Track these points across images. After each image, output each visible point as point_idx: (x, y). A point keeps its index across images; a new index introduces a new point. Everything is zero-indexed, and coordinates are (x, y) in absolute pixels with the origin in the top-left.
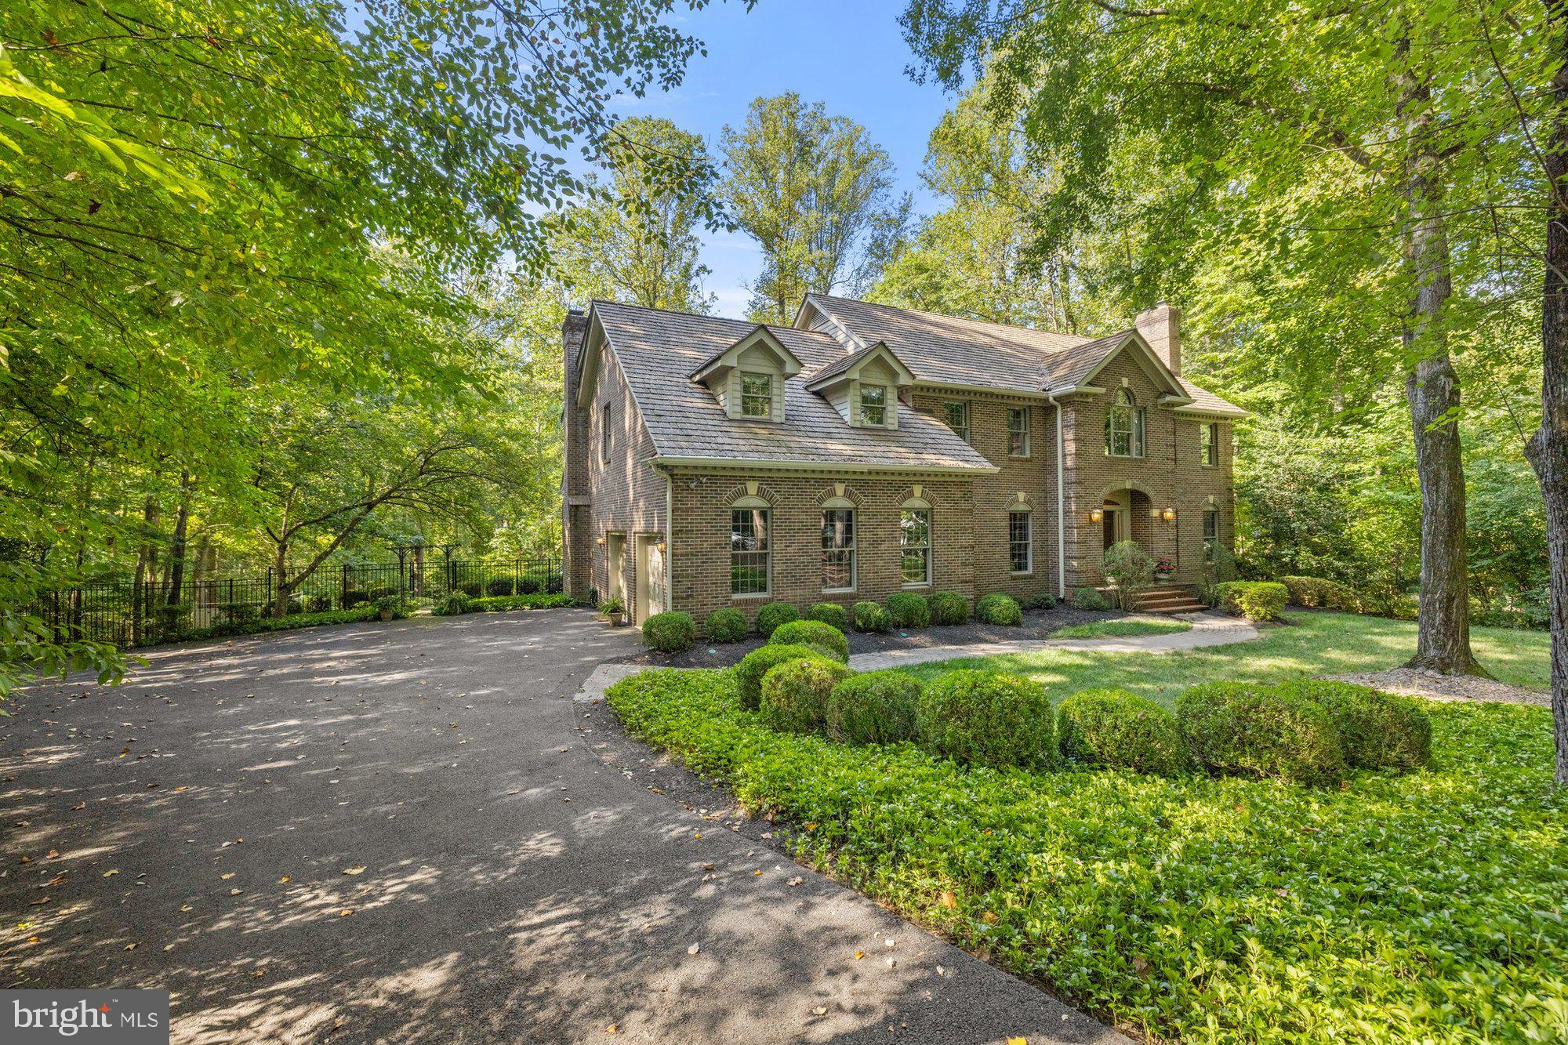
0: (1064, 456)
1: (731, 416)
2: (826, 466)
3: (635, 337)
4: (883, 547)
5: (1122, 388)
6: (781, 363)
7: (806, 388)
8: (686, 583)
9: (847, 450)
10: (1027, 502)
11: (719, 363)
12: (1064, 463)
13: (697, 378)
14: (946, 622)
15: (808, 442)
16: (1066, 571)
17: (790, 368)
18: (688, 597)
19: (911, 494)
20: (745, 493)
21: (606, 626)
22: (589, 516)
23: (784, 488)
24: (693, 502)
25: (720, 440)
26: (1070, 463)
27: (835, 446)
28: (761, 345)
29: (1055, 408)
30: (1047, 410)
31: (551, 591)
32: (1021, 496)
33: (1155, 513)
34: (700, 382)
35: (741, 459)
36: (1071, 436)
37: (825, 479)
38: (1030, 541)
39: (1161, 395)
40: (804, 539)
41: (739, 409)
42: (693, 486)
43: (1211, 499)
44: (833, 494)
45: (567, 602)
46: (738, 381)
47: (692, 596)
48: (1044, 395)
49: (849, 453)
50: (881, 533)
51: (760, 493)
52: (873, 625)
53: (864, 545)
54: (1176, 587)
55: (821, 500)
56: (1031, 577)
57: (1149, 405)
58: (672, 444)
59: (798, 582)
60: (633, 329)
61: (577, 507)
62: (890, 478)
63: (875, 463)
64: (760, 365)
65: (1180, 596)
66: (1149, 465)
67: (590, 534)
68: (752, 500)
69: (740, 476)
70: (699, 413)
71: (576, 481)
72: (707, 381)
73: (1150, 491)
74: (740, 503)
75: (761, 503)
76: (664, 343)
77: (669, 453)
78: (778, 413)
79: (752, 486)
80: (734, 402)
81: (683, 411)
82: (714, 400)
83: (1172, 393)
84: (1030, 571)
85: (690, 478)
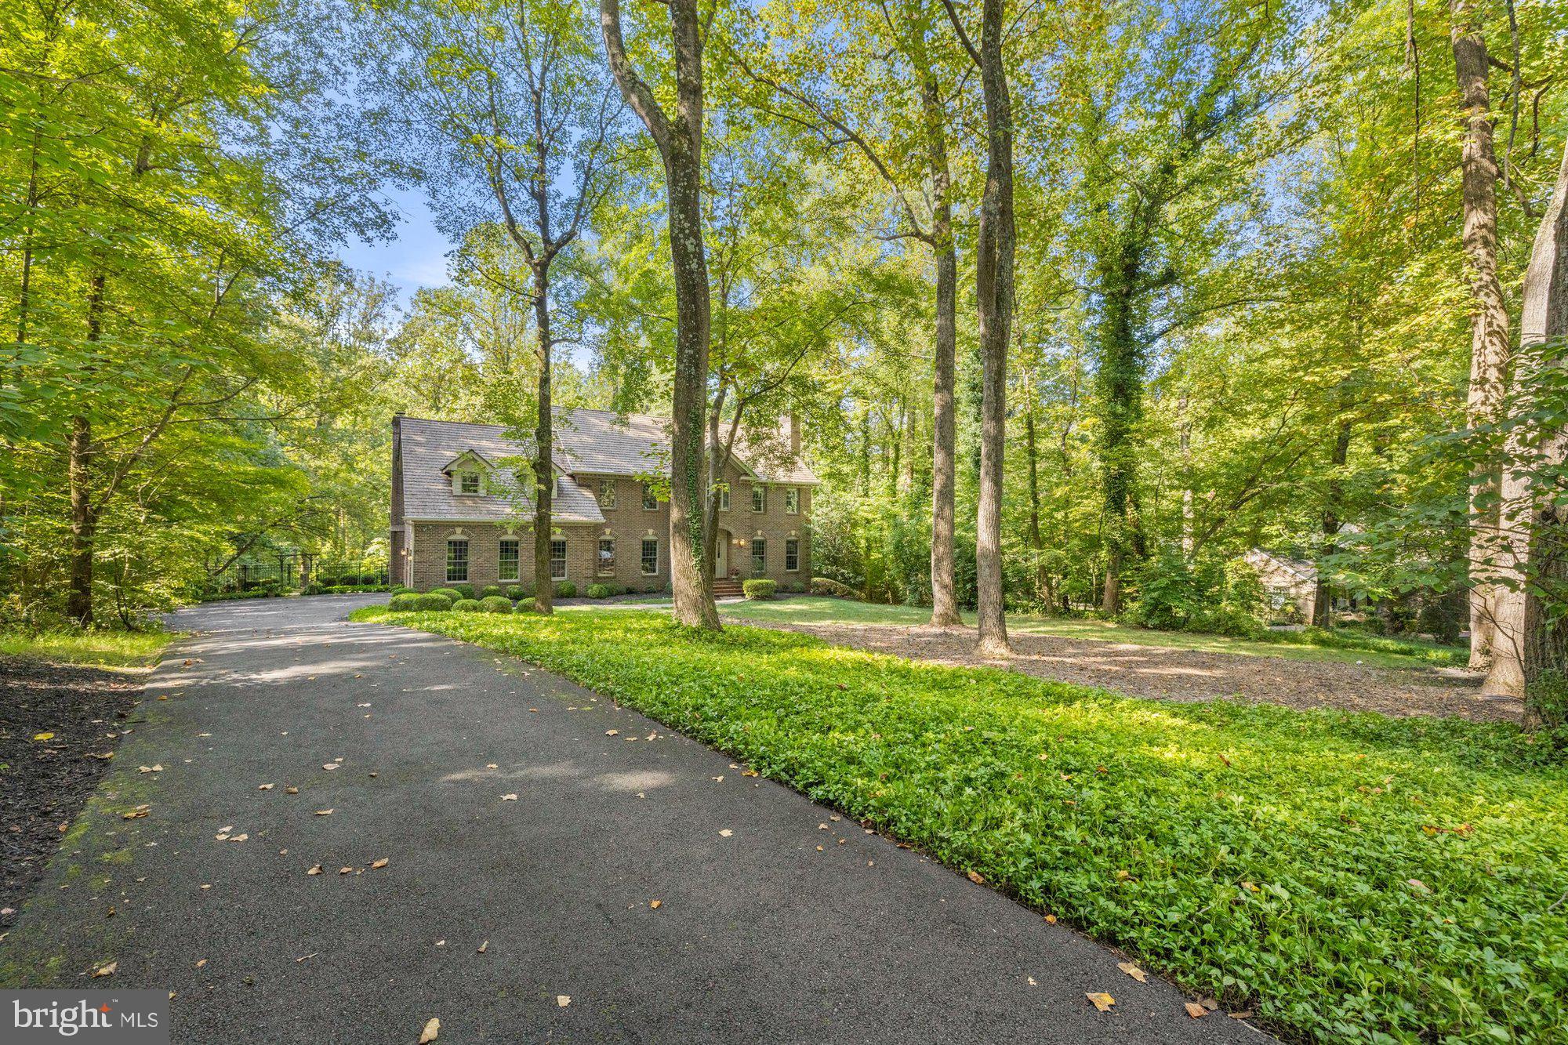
1: (454, 493)
2: (502, 520)
3: (419, 444)
8: (420, 575)
9: (514, 511)
11: (451, 467)
13: (444, 471)
15: (493, 508)
17: (488, 470)
18: (421, 582)
19: (554, 533)
20: (454, 533)
22: (403, 538)
23: (477, 530)
24: (425, 537)
25: (442, 508)
27: (508, 510)
28: (471, 458)
32: (651, 531)
33: (735, 541)
34: (445, 473)
35: (449, 517)
37: (502, 526)
38: (657, 556)
39: (740, 475)
40: (489, 555)
41: (460, 490)
42: (424, 530)
43: (793, 532)
44: (506, 533)
46: (461, 475)
47: (423, 581)
49: (515, 513)
51: (463, 533)
53: (524, 558)
55: (499, 536)
56: (656, 577)
58: (414, 510)
59: (483, 576)
61: (395, 532)
63: (527, 518)
64: (472, 468)
66: (731, 515)
67: (402, 547)
68: (458, 536)
69: (451, 526)
70: (436, 494)
71: (397, 517)
72: (448, 473)
73: (732, 531)
74: (452, 538)
75: (464, 538)
76: (437, 447)
77: (411, 515)
78: (482, 492)
79: (459, 530)
80: (457, 488)
81: (428, 491)
82: (450, 484)
83: (746, 474)
84: (657, 574)
85: (424, 526)
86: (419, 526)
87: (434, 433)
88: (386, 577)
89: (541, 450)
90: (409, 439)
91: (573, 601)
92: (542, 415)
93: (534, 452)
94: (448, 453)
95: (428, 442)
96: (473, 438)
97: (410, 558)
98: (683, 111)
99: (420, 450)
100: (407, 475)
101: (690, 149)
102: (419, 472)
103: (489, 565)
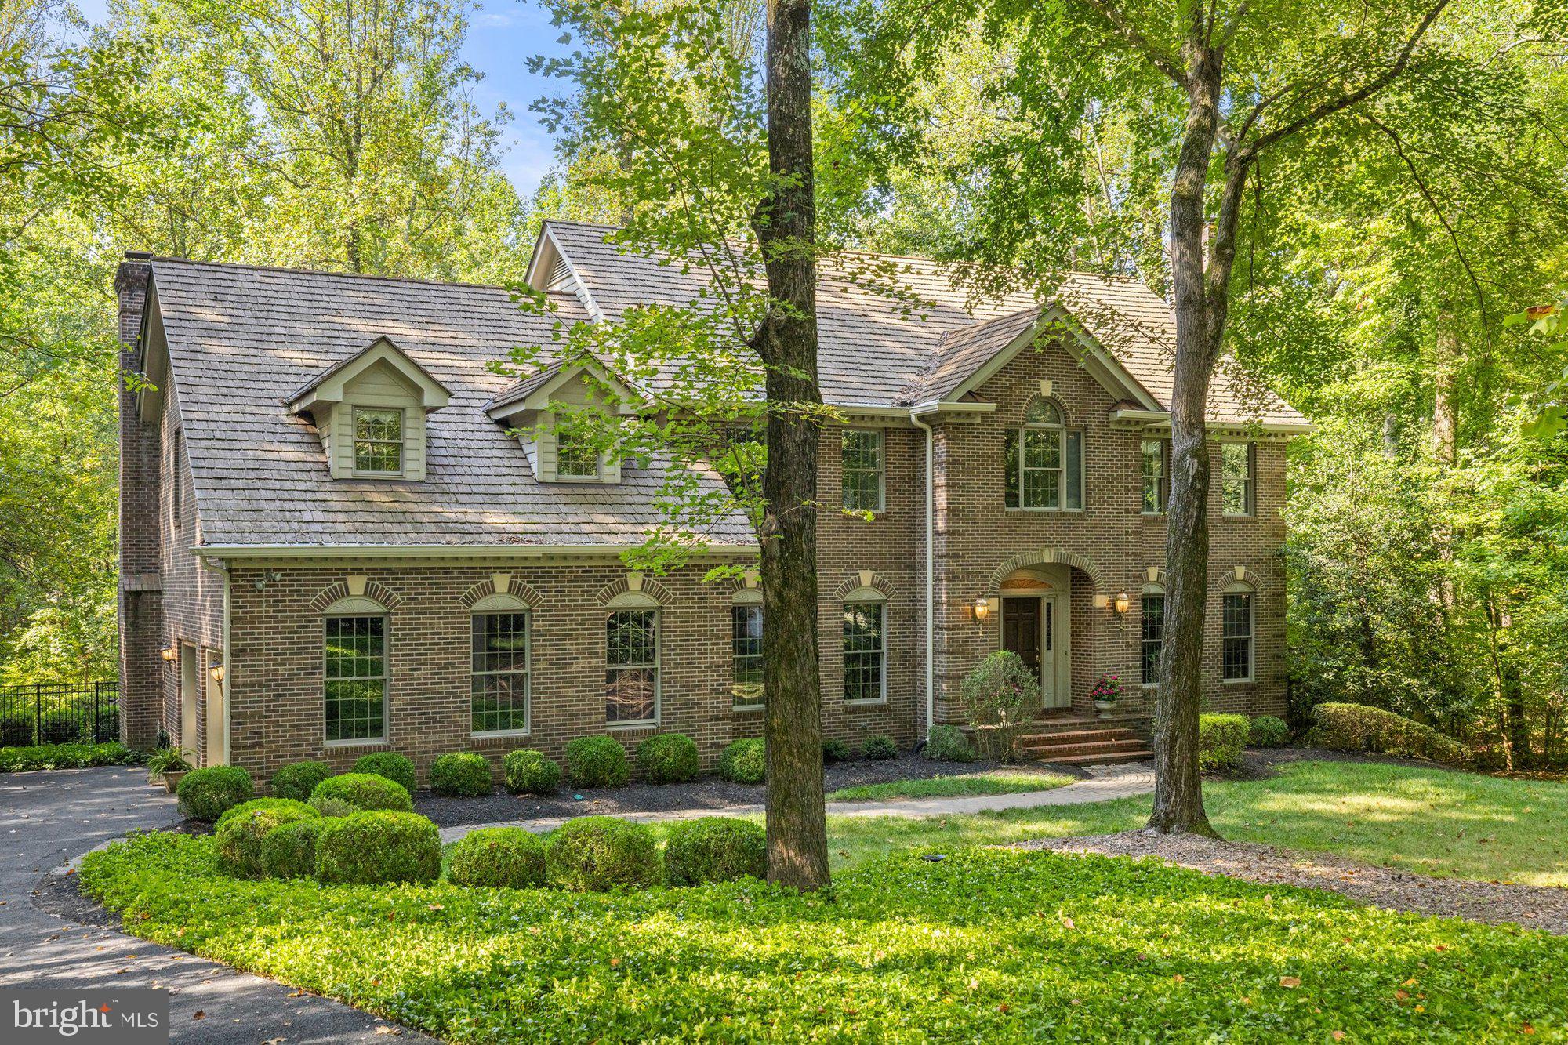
0: (935, 511)
1: (336, 473)
2: (476, 550)
3: (212, 331)
4: (574, 668)
5: (1039, 397)
6: (418, 391)
7: (488, 413)
8: (250, 725)
9: (514, 523)
10: (877, 585)
11: (315, 397)
12: (935, 524)
13: (296, 408)
14: (660, 780)
15: (452, 513)
16: (936, 698)
17: (429, 400)
18: (253, 746)
19: (624, 587)
20: (346, 593)
21: (160, 793)
22: (159, 611)
23: (409, 583)
24: (264, 609)
25: (307, 516)
26: (941, 525)
27: (496, 519)
28: (383, 363)
29: (924, 431)
30: (912, 437)
31: (102, 738)
32: (866, 576)
33: (1101, 601)
34: (302, 414)
35: (332, 546)
36: (942, 481)
37: (478, 570)
38: (884, 648)
39: (1114, 406)
40: (441, 658)
41: (350, 463)
42: (260, 585)
43: (1240, 572)
44: (490, 590)
45: (120, 757)
46: (348, 419)
47: (260, 744)
48: (903, 412)
49: (518, 528)
50: (570, 647)
51: (369, 592)
52: (526, 783)
53: (542, 665)
54: (1124, 723)
55: (470, 600)
56: (883, 708)
57: (1093, 423)
58: (229, 526)
59: (429, 721)
60: (210, 315)
61: (138, 594)
62: (588, 563)
63: (553, 544)
64: (383, 394)
65: (1120, 736)
66: (1088, 522)
67: (160, 642)
68: (356, 601)
69: (337, 569)
70: (285, 471)
72: (311, 416)
73: (1090, 566)
74: (338, 608)
75: (372, 608)
76: (262, 339)
77: (222, 540)
78: (414, 465)
79: (358, 585)
80: (340, 453)
81: (259, 467)
82: (318, 446)
83: (1133, 403)
84: (883, 699)
85: (257, 574)
86: (244, 575)
87: (251, 302)
90: (184, 319)
91: (700, 792)
94: (297, 357)
95: (235, 326)
96: (355, 313)
97: (220, 673)
99: (218, 347)
102: (224, 412)
103: (443, 688)
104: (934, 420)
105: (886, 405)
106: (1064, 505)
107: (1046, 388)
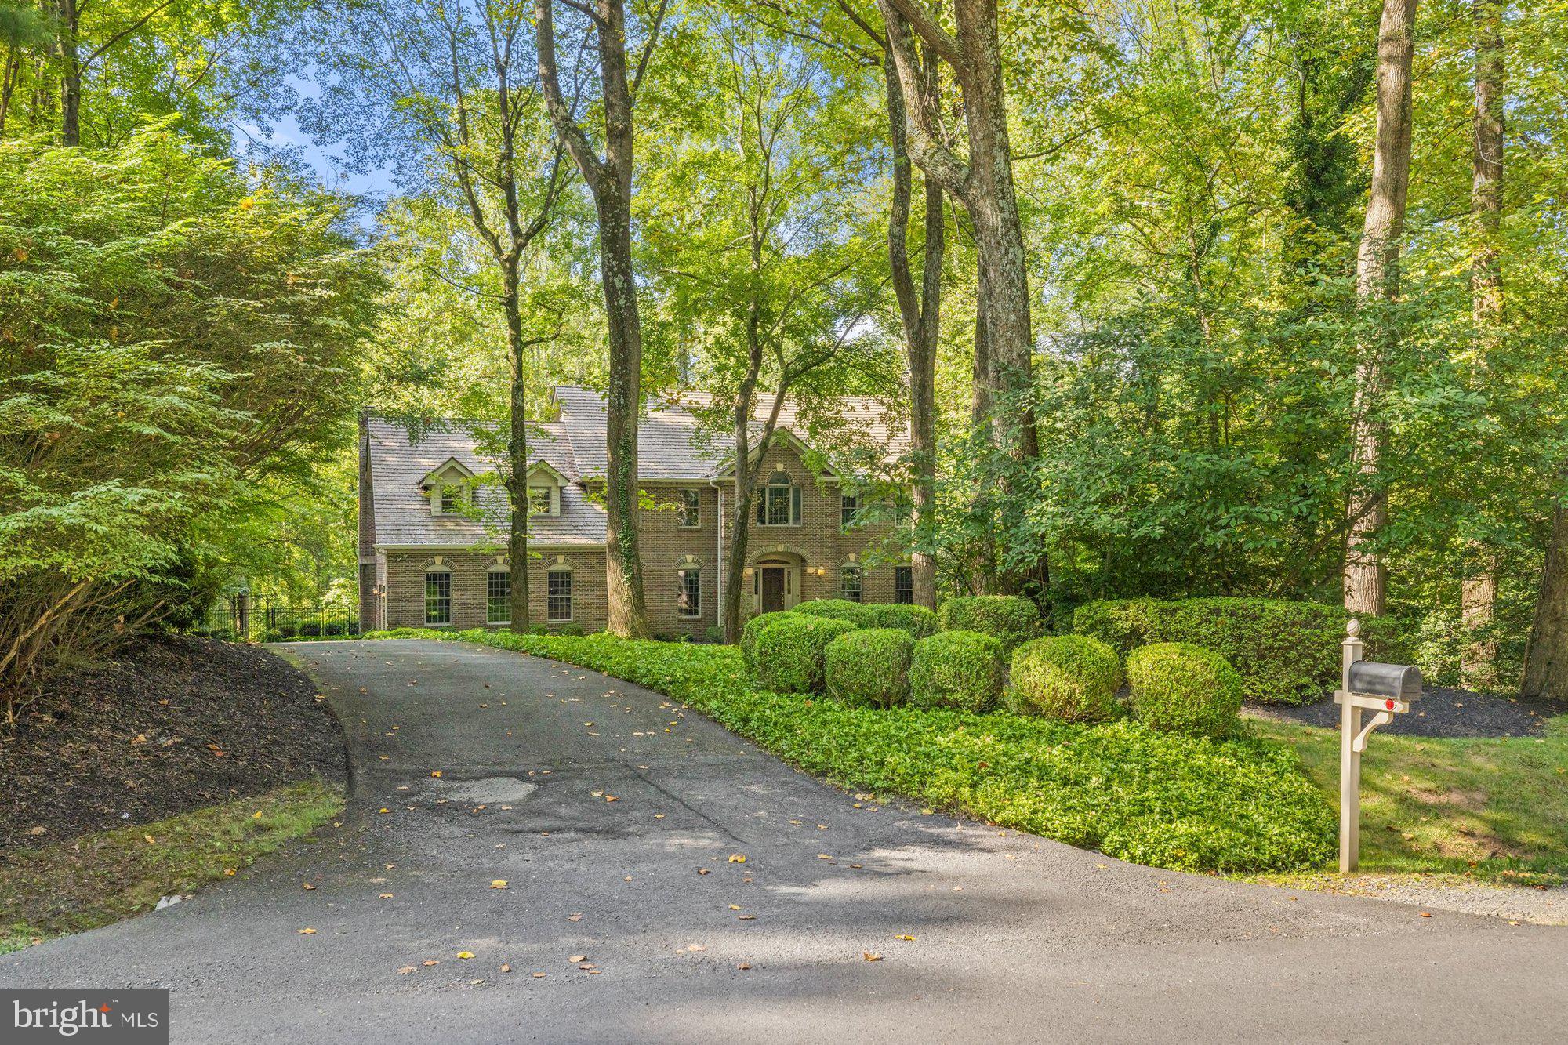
0: (721, 527)
1: (433, 514)
3: (390, 451)
4: (533, 596)
5: (776, 472)
8: (395, 615)
11: (428, 480)
12: (721, 532)
13: (421, 485)
16: (721, 615)
17: (471, 482)
18: (396, 623)
19: (556, 561)
20: (434, 563)
22: (375, 572)
23: (460, 559)
24: (400, 569)
25: (417, 532)
26: (723, 532)
27: (499, 533)
28: (453, 468)
29: (716, 489)
30: (710, 492)
32: (690, 558)
33: (810, 570)
34: (423, 488)
35: (427, 544)
37: (488, 554)
38: (701, 592)
40: (474, 591)
41: (439, 509)
42: (397, 560)
44: (495, 562)
46: (440, 491)
48: (706, 480)
50: (531, 587)
51: (444, 563)
55: (487, 566)
56: (698, 620)
57: (806, 484)
58: (387, 536)
59: (468, 616)
60: (391, 443)
61: (366, 565)
62: (539, 552)
64: (453, 480)
66: (804, 532)
67: (374, 585)
68: (438, 566)
69: (429, 554)
70: (412, 514)
71: (367, 546)
72: (426, 488)
73: (806, 554)
74: (431, 569)
75: (445, 569)
76: (412, 454)
77: (383, 542)
78: (466, 511)
79: (438, 560)
80: (436, 508)
81: (403, 511)
82: (428, 501)
83: (828, 474)
84: (700, 616)
85: (398, 556)
86: (393, 555)
88: (355, 625)
89: (515, 466)
90: (379, 445)
92: (515, 428)
93: (507, 470)
94: (425, 462)
95: (401, 448)
97: (384, 595)
98: (611, 154)
99: (391, 459)
100: (378, 492)
101: (618, 190)
102: (391, 488)
103: (475, 603)
104: (719, 483)
105: (698, 477)
106: (791, 524)
107: (780, 467)
